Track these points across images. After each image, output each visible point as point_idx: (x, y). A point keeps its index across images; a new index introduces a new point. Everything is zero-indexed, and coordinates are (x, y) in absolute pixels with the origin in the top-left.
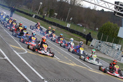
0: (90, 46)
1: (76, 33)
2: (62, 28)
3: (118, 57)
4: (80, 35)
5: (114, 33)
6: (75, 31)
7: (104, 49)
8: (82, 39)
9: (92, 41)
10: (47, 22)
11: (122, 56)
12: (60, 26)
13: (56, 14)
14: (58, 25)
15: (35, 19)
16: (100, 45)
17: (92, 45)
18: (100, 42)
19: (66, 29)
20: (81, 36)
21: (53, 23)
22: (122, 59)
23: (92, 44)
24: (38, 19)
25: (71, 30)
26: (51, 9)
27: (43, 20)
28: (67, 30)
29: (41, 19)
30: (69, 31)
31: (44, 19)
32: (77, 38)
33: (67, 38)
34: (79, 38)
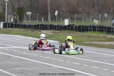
1: (90, 30)
2: (61, 29)
4: (100, 31)
6: (88, 27)
10: (30, 27)
12: (56, 26)
13: (29, 13)
14: (52, 27)
15: (5, 29)
19: (69, 29)
20: (102, 31)
21: (41, 25)
24: (11, 27)
25: (80, 27)
26: (18, 9)
27: (21, 27)
28: (72, 30)
29: (16, 27)
30: (76, 30)
31: (22, 25)
33: (88, 42)
34: (104, 36)
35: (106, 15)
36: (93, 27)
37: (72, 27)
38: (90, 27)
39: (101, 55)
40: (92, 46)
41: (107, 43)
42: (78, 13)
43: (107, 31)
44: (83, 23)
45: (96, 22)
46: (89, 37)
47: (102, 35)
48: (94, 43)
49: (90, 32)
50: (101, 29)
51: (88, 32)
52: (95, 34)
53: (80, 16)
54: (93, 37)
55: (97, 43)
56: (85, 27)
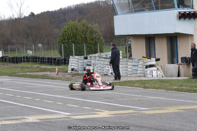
0: (69, 71)
1: (24, 61)
3: (139, 72)
4: (33, 61)
5: (86, 38)
6: (21, 58)
7: (102, 66)
8: (43, 66)
9: (70, 62)
11: (147, 67)
16: (89, 63)
17: (73, 70)
18: (86, 58)
19: (2, 61)
20: (36, 62)
22: (149, 72)
23: (73, 67)
25: (13, 58)
28: (5, 61)
30: (9, 61)
32: (32, 67)
33: (21, 74)
34: (38, 67)
35: (40, 45)
36: (27, 58)
37: (6, 59)
38: (24, 58)
39: (34, 85)
40: (26, 77)
41: (40, 74)
42: (12, 44)
43: (41, 62)
44: (16, 54)
45: (30, 53)
46: (23, 68)
47: (35, 66)
48: (28, 73)
49: (24, 63)
50: (35, 60)
51: (22, 64)
52: (29, 65)
53: (14, 47)
54: (27, 68)
55: (30, 73)
56: (19, 58)
